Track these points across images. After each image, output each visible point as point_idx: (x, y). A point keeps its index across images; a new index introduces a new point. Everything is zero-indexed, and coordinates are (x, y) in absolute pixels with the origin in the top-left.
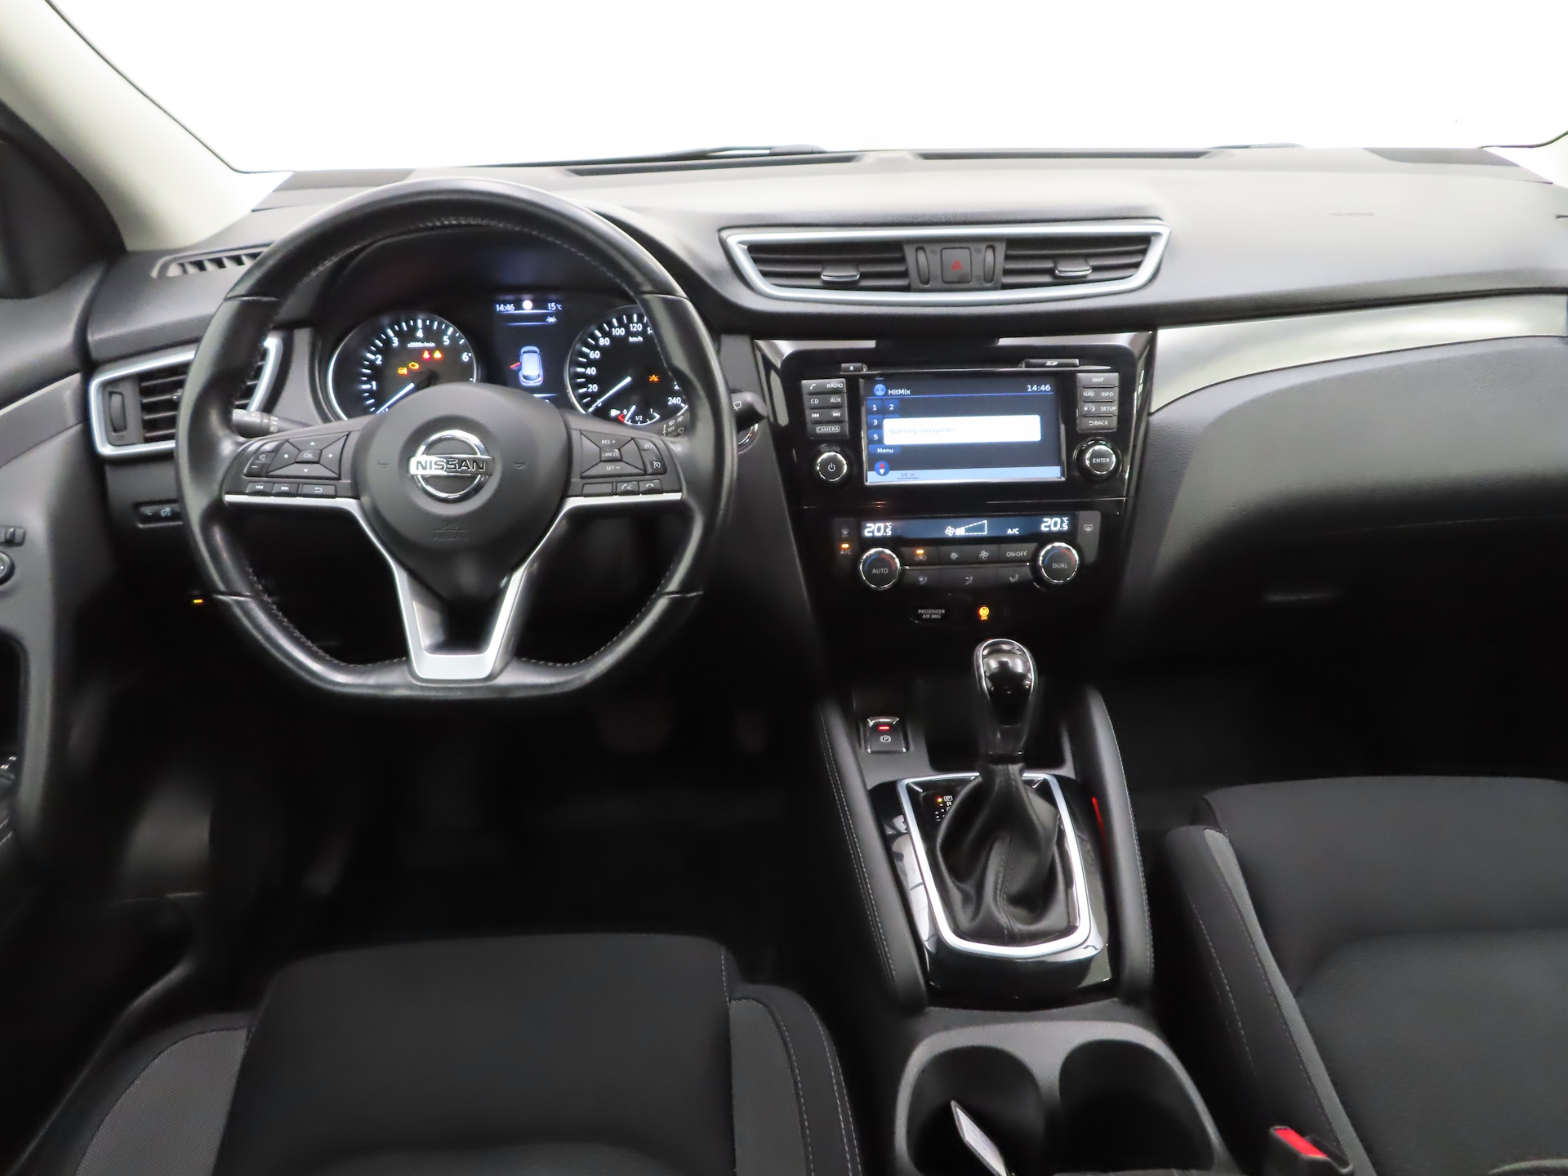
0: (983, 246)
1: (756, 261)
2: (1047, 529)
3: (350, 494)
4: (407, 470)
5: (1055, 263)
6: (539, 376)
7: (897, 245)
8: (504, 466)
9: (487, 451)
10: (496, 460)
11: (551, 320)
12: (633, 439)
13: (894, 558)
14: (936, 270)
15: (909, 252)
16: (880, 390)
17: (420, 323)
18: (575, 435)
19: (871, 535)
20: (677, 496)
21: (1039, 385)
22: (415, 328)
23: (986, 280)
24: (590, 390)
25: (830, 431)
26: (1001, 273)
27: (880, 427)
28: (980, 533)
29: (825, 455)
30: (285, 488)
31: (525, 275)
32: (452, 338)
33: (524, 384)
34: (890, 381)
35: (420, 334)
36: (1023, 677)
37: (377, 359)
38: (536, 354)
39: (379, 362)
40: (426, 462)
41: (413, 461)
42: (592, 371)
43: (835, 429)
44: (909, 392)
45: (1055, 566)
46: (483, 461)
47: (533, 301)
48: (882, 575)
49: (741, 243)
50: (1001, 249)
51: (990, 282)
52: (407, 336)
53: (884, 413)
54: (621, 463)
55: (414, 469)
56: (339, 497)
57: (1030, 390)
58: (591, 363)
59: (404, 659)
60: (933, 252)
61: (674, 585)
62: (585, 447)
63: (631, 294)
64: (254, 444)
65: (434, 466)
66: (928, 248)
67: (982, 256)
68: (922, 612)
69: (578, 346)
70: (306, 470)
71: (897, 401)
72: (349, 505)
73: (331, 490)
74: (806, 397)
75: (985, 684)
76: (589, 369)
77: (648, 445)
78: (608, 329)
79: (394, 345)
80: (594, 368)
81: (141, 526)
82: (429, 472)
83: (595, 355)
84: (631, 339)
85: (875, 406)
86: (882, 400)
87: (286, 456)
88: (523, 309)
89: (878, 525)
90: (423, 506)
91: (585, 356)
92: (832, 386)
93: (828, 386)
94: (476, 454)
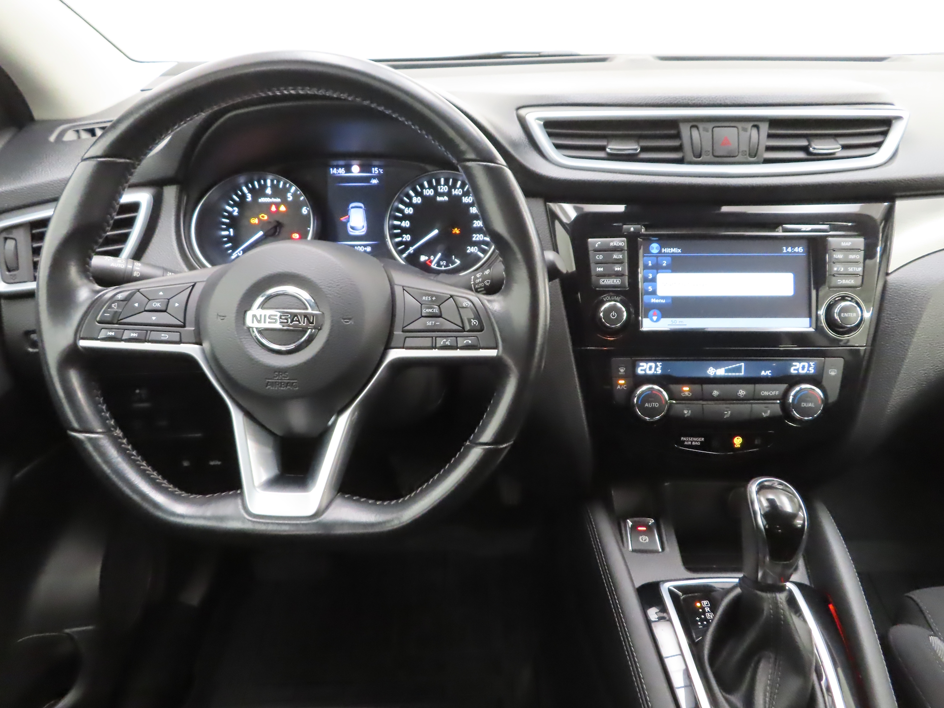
0: (750, 125)
1: (550, 135)
2: (796, 372)
3: (194, 341)
4: (244, 323)
5: (809, 141)
6: (363, 227)
7: (673, 124)
8: (332, 321)
9: (317, 305)
10: (325, 315)
11: (375, 182)
12: (452, 296)
13: (662, 392)
14: (707, 146)
15: (685, 130)
16: (655, 248)
17: (269, 182)
18: (398, 290)
19: (643, 372)
20: (493, 353)
21: (793, 247)
22: (264, 187)
23: (750, 156)
24: (404, 239)
25: (612, 283)
26: (764, 149)
27: (654, 280)
28: (737, 374)
29: (607, 305)
30: (134, 335)
31: (354, 145)
32: (294, 195)
33: (351, 233)
34: (664, 240)
35: (269, 191)
36: (794, 516)
37: (234, 211)
38: (361, 209)
39: (235, 213)
40: (261, 316)
41: (249, 314)
42: (406, 224)
43: (616, 281)
44: (679, 251)
45: (804, 405)
46: (313, 315)
47: (361, 166)
48: (653, 408)
49: (539, 119)
50: (765, 128)
51: (753, 156)
52: (258, 193)
53: (658, 267)
54: (441, 319)
55: (249, 321)
56: (184, 343)
57: (785, 251)
58: (405, 217)
59: (239, 492)
60: (706, 130)
61: (488, 435)
62: (407, 302)
63: (455, 161)
64: (109, 292)
65: (268, 320)
66: (701, 126)
67: (748, 133)
68: (685, 439)
69: (396, 204)
70: (154, 318)
71: (670, 258)
72: (192, 350)
73: (176, 337)
74: (591, 253)
75: (760, 521)
76: (404, 222)
77: (466, 303)
78: (420, 190)
79: (248, 200)
80: (407, 222)
81: (30, 350)
82: (263, 325)
83: (409, 211)
84: (439, 199)
85: (650, 262)
86: (657, 257)
87: (136, 305)
88: (352, 173)
89: (650, 364)
90: (257, 357)
91: (401, 211)
92: (615, 244)
93: (611, 244)
94: (307, 309)
